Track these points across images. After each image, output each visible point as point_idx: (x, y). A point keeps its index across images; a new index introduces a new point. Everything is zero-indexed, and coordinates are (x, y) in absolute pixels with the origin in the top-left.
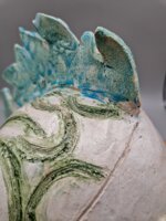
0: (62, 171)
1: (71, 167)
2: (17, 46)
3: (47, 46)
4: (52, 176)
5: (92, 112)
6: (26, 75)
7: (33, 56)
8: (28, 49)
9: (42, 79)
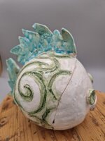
0: (58, 74)
1: (62, 72)
2: (20, 37)
3: (38, 36)
4: (54, 76)
5: (61, 57)
6: (27, 49)
7: (31, 40)
8: (28, 38)
9: (36, 50)
